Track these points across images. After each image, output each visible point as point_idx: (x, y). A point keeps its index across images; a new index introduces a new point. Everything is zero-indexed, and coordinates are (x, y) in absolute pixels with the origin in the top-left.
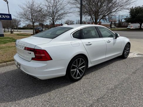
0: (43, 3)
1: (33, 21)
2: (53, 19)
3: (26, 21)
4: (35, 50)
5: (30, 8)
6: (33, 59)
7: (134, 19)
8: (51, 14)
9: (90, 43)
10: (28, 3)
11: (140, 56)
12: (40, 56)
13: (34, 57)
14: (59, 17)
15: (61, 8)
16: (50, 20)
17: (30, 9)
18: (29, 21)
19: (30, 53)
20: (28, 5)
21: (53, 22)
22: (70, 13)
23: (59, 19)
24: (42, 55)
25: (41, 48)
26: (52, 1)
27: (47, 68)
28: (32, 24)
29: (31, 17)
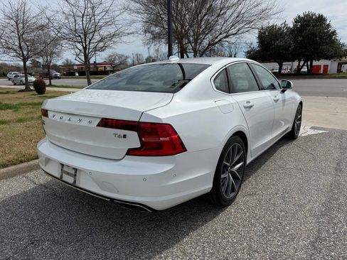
0: (57, 8)
1: (25, 53)
2: (85, 48)
3: (4, 53)
4: (142, 125)
5: (12, 19)
6: (131, 152)
7: (268, 53)
8: (80, 36)
9: (249, 102)
10: (8, 5)
11: (321, 132)
12: (156, 143)
13: (138, 145)
14: (101, 44)
15: (108, 20)
16: (77, 50)
17: (13, 22)
18: (12, 54)
19: (125, 136)
20: (8, 11)
21: (86, 56)
22: (129, 34)
23: (102, 49)
24: (161, 139)
25: (160, 119)
26: (82, 4)
27: (175, 176)
28: (22, 63)
29: (17, 43)
